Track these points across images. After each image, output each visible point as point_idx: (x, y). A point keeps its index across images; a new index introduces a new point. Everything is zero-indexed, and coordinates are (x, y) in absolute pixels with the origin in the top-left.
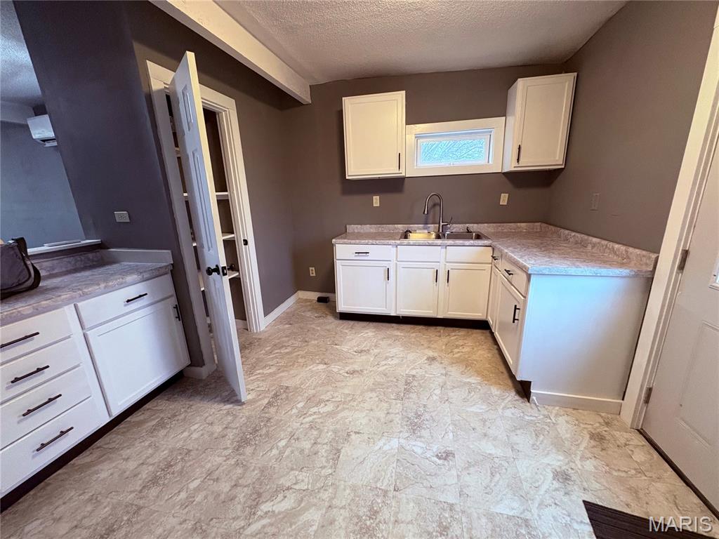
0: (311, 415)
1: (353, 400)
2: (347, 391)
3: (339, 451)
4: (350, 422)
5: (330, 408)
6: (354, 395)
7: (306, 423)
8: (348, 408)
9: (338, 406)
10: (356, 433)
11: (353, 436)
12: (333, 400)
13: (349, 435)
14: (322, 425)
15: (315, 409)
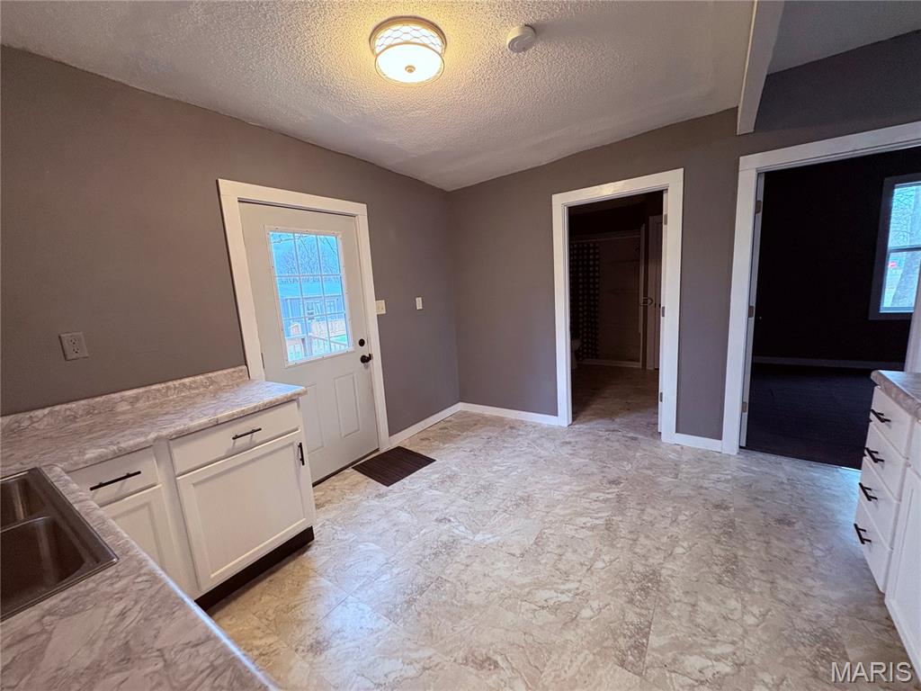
0: (569, 591)
1: (503, 598)
2: (510, 615)
3: (536, 543)
4: (517, 568)
5: (542, 595)
6: (500, 605)
7: (573, 581)
8: (515, 586)
9: (529, 593)
10: (514, 555)
11: (518, 552)
12: (534, 607)
13: (522, 555)
14: (554, 574)
15: (564, 598)
